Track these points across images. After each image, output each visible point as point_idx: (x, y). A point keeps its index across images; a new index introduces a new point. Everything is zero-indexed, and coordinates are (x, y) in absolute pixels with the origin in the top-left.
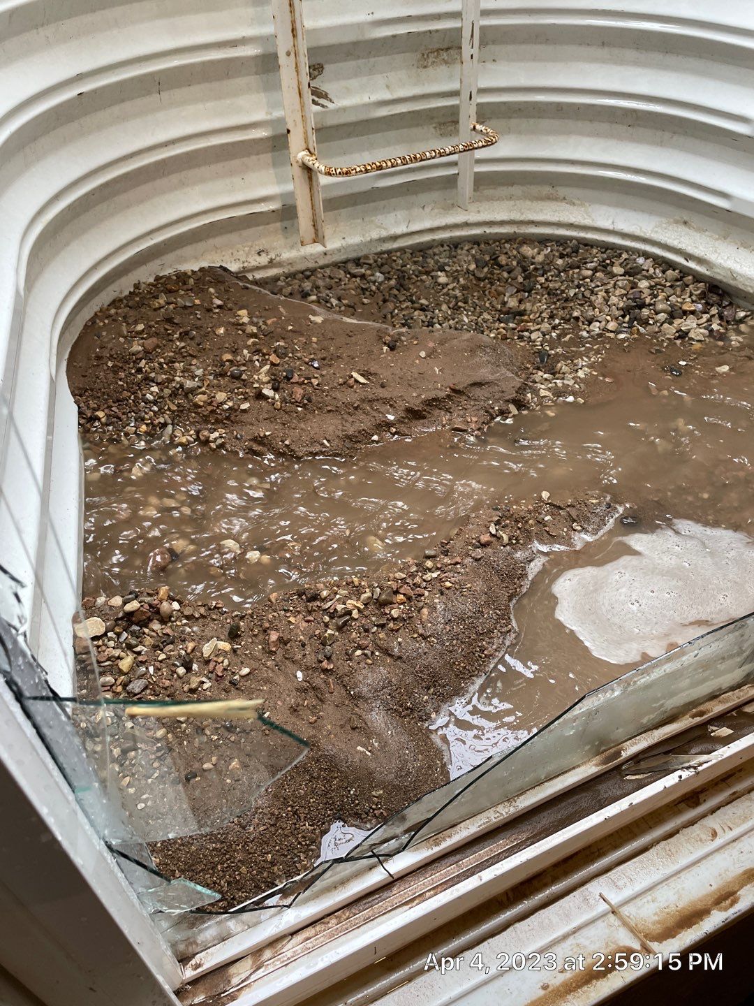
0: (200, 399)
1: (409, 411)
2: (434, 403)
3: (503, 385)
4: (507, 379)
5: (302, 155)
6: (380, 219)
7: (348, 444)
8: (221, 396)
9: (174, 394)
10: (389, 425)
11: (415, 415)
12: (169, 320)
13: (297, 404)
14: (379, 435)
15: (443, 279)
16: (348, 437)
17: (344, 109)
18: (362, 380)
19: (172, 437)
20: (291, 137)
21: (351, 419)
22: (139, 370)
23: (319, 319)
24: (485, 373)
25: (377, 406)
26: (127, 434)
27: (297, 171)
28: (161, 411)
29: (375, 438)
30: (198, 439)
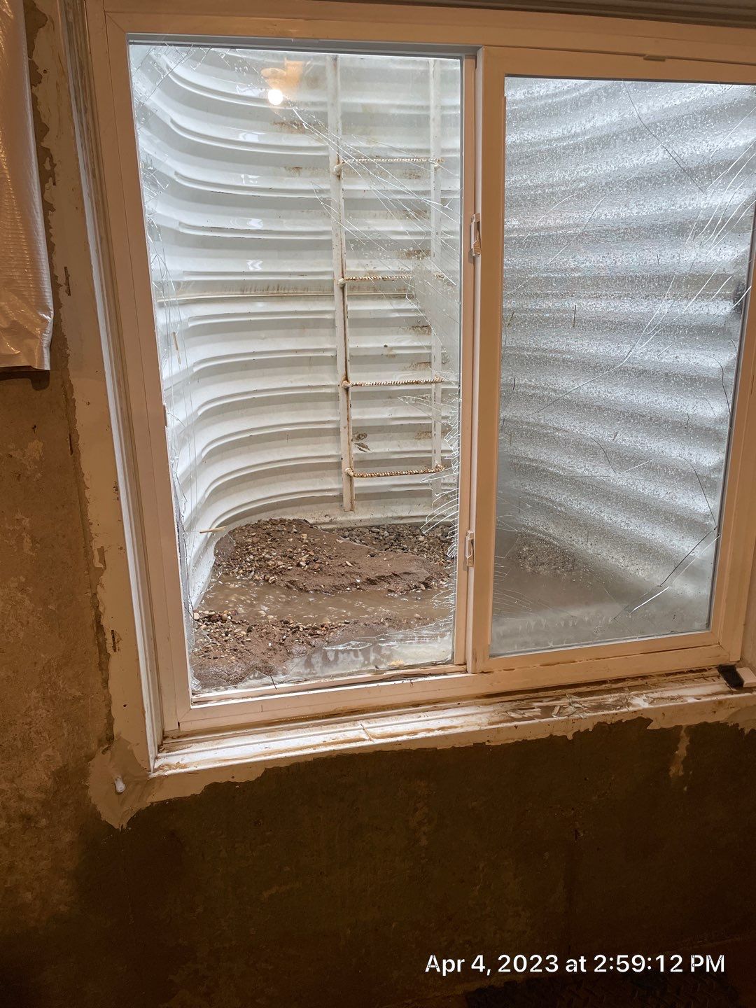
0: (271, 563)
1: (369, 579)
2: (382, 578)
3: (420, 575)
4: (423, 573)
5: (347, 469)
6: (394, 508)
7: (334, 589)
8: (280, 563)
9: (259, 560)
10: (357, 584)
11: (371, 582)
12: (268, 534)
13: (315, 570)
14: (351, 588)
15: (421, 538)
16: (335, 586)
17: (375, 453)
18: (350, 564)
19: (253, 577)
20: (343, 462)
21: (339, 579)
22: (247, 550)
23: (341, 542)
24: (413, 569)
25: (353, 575)
26: (233, 573)
27: (344, 476)
28: (251, 566)
29: (348, 589)
30: (264, 579)
